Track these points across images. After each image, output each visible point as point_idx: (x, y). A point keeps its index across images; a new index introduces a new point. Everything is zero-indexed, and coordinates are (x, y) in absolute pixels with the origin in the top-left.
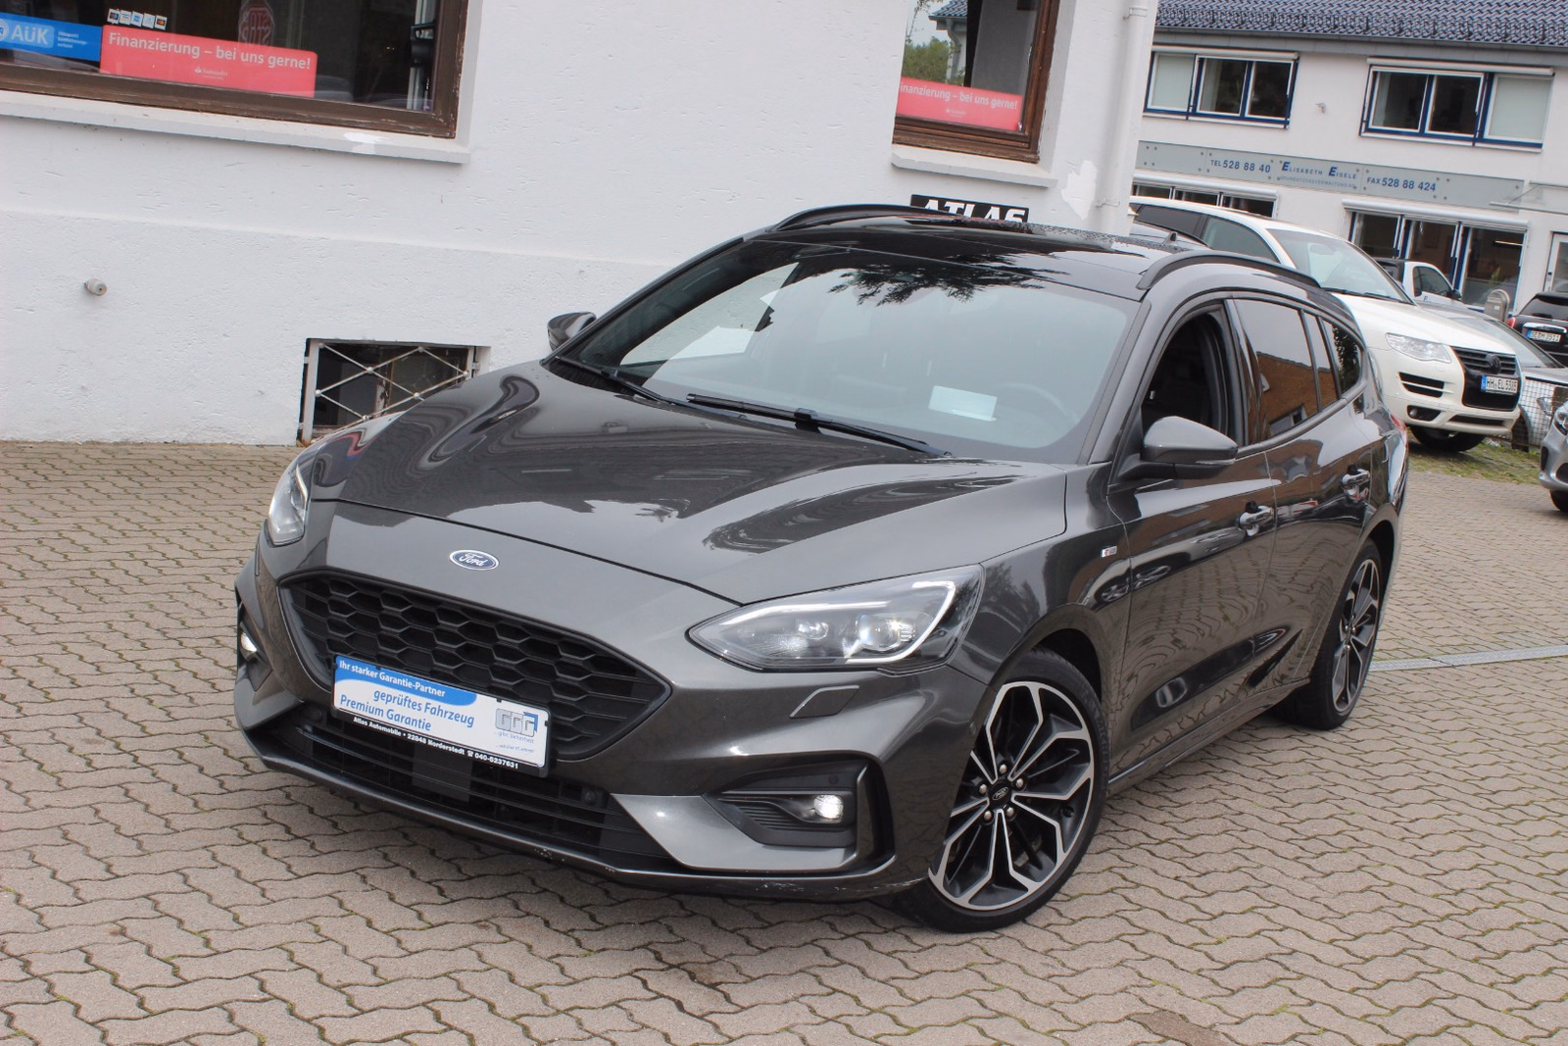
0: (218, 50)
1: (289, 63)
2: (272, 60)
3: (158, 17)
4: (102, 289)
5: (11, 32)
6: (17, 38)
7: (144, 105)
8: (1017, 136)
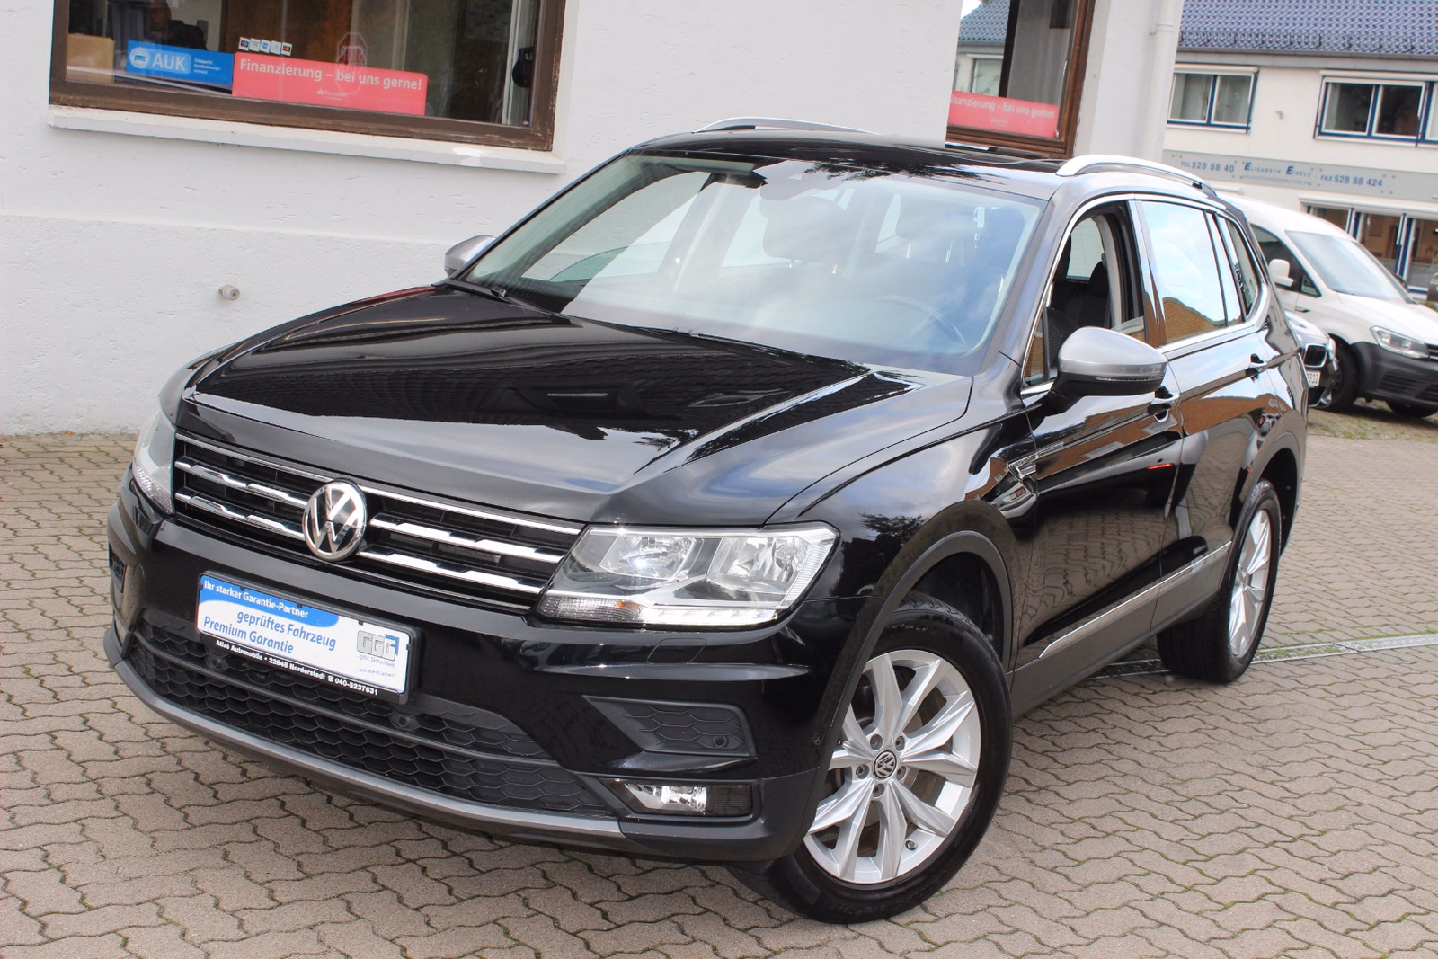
0: (338, 73)
1: (402, 84)
2: (387, 82)
3: (285, 44)
5: (152, 60)
6: (157, 66)
7: (271, 125)
8: (1057, 143)
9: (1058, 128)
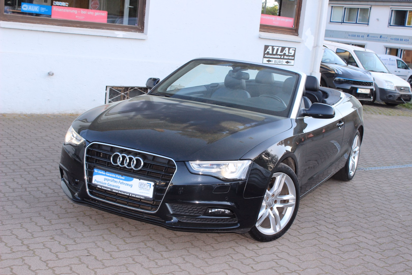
0: (82, 11)
1: (100, 14)
2: (96, 14)
3: (66, 3)
5: (28, 8)
6: (30, 10)
7: (63, 26)
8: (293, 29)
9: (294, 25)
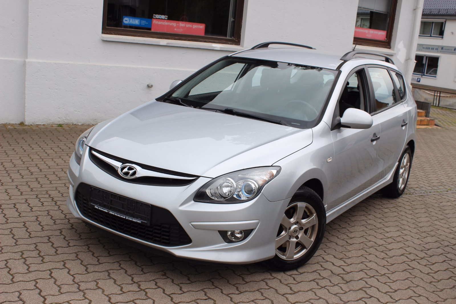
0: (180, 24)
1: (198, 27)
2: (194, 26)
3: (166, 16)
4: (152, 86)
6: (131, 23)
8: (385, 42)
9: (386, 38)
